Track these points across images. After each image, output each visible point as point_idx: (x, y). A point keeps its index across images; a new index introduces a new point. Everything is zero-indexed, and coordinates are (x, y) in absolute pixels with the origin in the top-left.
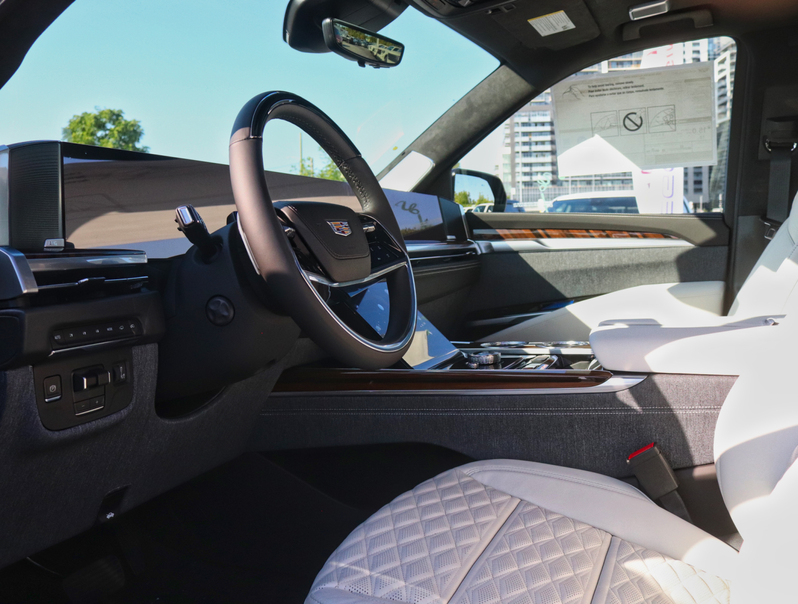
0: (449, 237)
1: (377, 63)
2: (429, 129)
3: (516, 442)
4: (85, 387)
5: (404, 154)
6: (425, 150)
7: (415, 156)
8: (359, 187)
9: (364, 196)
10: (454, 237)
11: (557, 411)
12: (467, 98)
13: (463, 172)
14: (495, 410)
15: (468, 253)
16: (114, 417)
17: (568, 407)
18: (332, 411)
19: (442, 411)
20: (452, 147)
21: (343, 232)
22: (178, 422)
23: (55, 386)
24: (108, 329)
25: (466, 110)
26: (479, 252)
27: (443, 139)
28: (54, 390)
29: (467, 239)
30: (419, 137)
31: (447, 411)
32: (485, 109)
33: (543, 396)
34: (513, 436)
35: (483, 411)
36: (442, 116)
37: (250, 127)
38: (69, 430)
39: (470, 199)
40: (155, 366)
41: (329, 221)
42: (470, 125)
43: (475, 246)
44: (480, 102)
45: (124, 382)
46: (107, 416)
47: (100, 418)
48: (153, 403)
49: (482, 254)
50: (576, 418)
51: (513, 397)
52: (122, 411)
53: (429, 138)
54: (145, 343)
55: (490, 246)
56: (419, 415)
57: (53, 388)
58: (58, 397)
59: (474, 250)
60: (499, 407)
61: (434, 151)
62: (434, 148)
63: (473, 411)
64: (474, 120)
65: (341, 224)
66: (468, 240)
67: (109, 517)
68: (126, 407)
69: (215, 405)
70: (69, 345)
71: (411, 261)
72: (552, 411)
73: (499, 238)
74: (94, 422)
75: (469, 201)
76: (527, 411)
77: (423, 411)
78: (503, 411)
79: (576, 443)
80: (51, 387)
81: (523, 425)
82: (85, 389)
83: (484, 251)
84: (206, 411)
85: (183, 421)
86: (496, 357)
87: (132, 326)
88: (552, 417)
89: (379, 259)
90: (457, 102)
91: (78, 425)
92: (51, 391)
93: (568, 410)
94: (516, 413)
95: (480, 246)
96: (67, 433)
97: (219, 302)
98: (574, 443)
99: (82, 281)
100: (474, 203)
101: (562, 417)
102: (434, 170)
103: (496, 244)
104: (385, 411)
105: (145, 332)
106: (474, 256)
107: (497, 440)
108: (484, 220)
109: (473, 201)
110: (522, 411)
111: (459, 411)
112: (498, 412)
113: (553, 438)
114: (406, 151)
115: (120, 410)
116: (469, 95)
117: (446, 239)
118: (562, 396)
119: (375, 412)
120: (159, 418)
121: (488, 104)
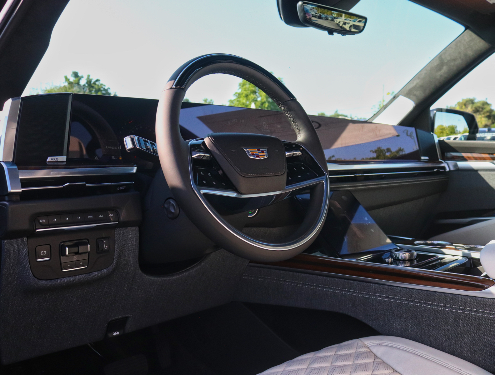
0: (423, 158)
1: (343, 32)
2: (413, 79)
3: (412, 326)
4: (67, 253)
5: (395, 98)
6: (408, 94)
7: (401, 98)
8: (294, 122)
9: (298, 129)
10: (427, 158)
11: (445, 306)
12: (440, 57)
13: (443, 110)
14: (397, 298)
15: (435, 170)
16: (96, 274)
17: (454, 305)
18: (286, 281)
19: (359, 293)
20: (428, 92)
21: (258, 157)
22: (163, 279)
23: (45, 252)
24: (89, 217)
25: (438, 65)
26: (448, 169)
27: (421, 86)
28: (44, 254)
29: (438, 159)
30: (405, 86)
31: (362, 293)
32: (452, 64)
33: (434, 293)
34: (410, 321)
35: (388, 297)
36: (422, 70)
37: (175, 80)
38: (56, 280)
39: (457, 130)
40: (136, 242)
41: (245, 148)
42: (441, 76)
43: (444, 165)
44: (449, 58)
45: (106, 251)
46: (89, 273)
47: (83, 274)
48: (137, 265)
49: (450, 171)
50: (460, 316)
51: (411, 290)
52: (103, 271)
53: (412, 86)
54: (127, 227)
55: (456, 165)
56: (343, 293)
57: (44, 252)
58: (48, 259)
59: (444, 168)
60: (400, 296)
61: (415, 95)
62: (415, 93)
63: (381, 296)
64: (444, 72)
65: (258, 150)
66: (440, 160)
67: (115, 334)
68: (107, 268)
69: (195, 269)
70: (50, 226)
71: (330, 178)
72: (440, 306)
73: (463, 159)
74: (77, 276)
75: (456, 132)
76: (421, 303)
77: (345, 291)
78: (403, 300)
79: (459, 335)
80: (42, 252)
81: (417, 314)
82: (67, 255)
83: (452, 169)
84: (187, 273)
85: (167, 279)
86: (412, 255)
87: (111, 215)
88: (440, 311)
89: (299, 176)
90: (433, 59)
91: (63, 278)
92: (42, 254)
93: (454, 308)
94: (413, 303)
95: (449, 166)
96: (54, 282)
97: (170, 202)
98: (458, 335)
99: (66, 185)
100: (460, 133)
101: (448, 313)
102: (415, 109)
103: (461, 164)
104: (319, 287)
105: (121, 219)
106: (442, 172)
107: (397, 322)
108: (452, 145)
109: (459, 132)
110: (417, 302)
111: (371, 295)
112: (399, 300)
113: (441, 328)
114: (396, 96)
115: (102, 270)
116: (440, 54)
117: (420, 159)
118: (449, 295)
119: (314, 286)
120: (145, 275)
121: (455, 60)
